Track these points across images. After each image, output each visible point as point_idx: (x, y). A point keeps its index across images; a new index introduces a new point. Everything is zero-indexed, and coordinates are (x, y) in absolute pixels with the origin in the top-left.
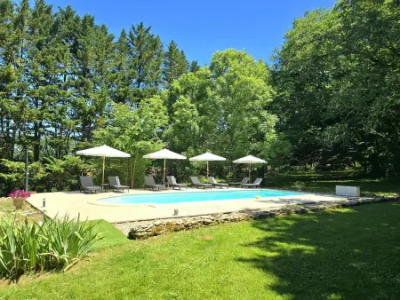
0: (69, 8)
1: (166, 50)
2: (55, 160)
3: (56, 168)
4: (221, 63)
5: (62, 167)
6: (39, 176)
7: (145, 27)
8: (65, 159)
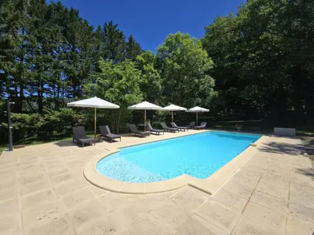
0: (59, 3)
1: (127, 41)
2: (53, 111)
3: (52, 118)
4: (174, 41)
5: (58, 117)
6: (40, 124)
7: (114, 24)
8: (60, 111)
